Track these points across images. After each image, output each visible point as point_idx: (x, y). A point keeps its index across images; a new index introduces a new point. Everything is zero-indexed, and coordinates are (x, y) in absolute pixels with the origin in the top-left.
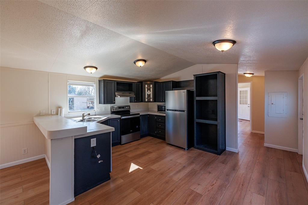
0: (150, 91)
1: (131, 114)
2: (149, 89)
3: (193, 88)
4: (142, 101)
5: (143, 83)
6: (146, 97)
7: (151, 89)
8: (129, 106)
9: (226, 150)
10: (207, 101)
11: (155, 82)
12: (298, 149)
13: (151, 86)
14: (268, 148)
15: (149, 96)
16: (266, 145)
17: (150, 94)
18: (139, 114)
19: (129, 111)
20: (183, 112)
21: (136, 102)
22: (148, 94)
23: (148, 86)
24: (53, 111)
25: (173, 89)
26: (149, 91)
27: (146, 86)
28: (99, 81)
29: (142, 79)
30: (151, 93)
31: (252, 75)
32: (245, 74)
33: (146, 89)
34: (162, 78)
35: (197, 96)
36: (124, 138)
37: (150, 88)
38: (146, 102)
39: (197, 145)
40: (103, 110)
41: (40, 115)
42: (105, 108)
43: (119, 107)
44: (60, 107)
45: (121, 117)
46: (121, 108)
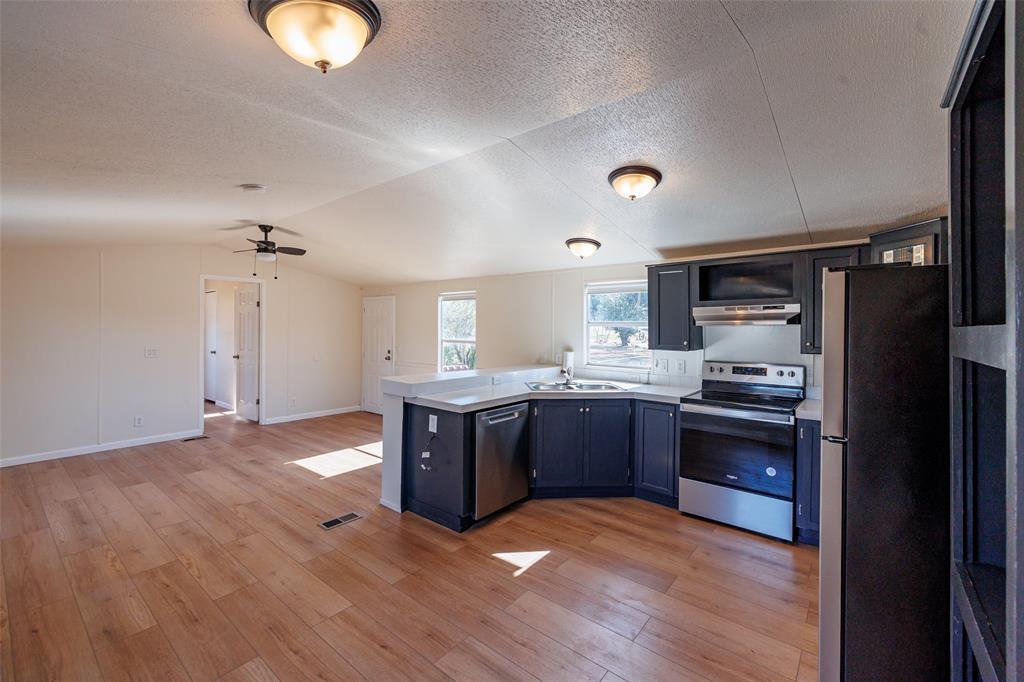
18: (793, 412)
24: (559, 358)
40: (674, 369)
41: (541, 363)
42: (680, 364)
43: (734, 368)
44: (569, 349)
45: (682, 405)
46: (744, 373)
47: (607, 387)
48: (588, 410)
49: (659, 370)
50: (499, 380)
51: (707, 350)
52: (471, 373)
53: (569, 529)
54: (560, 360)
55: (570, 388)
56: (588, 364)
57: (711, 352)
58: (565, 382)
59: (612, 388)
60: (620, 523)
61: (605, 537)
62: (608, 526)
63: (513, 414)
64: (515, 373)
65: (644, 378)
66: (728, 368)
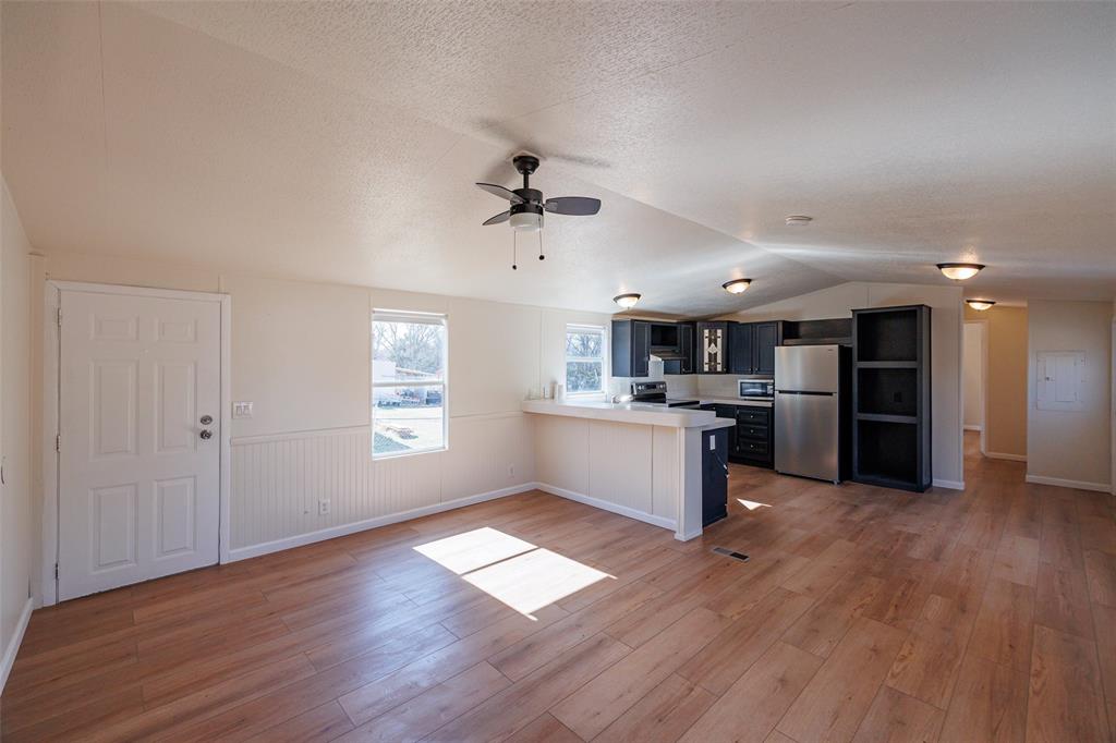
0: (716, 346)
2: (713, 341)
3: (853, 342)
4: (694, 372)
5: (698, 324)
6: (706, 360)
7: (719, 341)
8: (664, 383)
9: (934, 484)
10: (875, 371)
11: (730, 323)
12: (1110, 483)
13: (719, 332)
14: (1036, 486)
15: (713, 357)
16: (1030, 478)
17: (716, 354)
20: (829, 397)
21: (684, 373)
22: (710, 354)
23: (710, 332)
24: (547, 391)
25: (785, 341)
26: (713, 345)
27: (706, 332)
28: (613, 322)
29: (691, 315)
30: (718, 349)
31: (990, 305)
32: (971, 304)
33: (706, 341)
34: (744, 312)
35: (859, 360)
37: (716, 337)
38: (706, 373)
39: (859, 472)
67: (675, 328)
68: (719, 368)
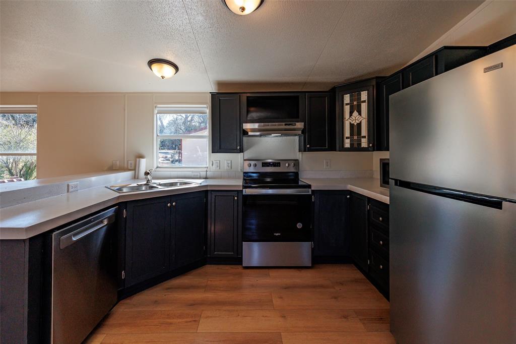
0: (360, 114)
1: (300, 183)
2: (355, 108)
4: (332, 148)
5: (337, 90)
6: (347, 133)
7: (364, 107)
8: (296, 161)
11: (378, 78)
13: (364, 95)
15: (356, 129)
17: (360, 125)
18: (309, 186)
19: (296, 174)
21: (310, 150)
22: (352, 125)
23: (351, 96)
24: (131, 164)
26: (355, 113)
27: (347, 98)
30: (362, 118)
33: (347, 109)
36: (254, 252)
37: (360, 102)
38: (348, 150)
40: (225, 166)
41: (113, 169)
42: (228, 164)
43: (263, 163)
44: (142, 157)
45: (244, 190)
46: (268, 166)
47: (181, 184)
48: (174, 204)
49: (214, 168)
50: (76, 187)
51: (246, 153)
52: (32, 183)
53: (171, 323)
54: (133, 165)
55: (152, 187)
56: (157, 168)
57: (248, 154)
58: (145, 182)
59: (186, 183)
60: (210, 296)
61: (208, 317)
62: (202, 303)
63: (102, 222)
64: (93, 179)
65: (203, 174)
66: (259, 164)
67: (297, 97)
68: (364, 143)
